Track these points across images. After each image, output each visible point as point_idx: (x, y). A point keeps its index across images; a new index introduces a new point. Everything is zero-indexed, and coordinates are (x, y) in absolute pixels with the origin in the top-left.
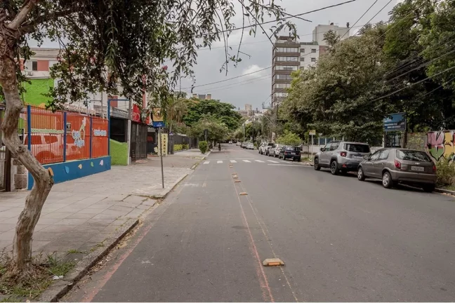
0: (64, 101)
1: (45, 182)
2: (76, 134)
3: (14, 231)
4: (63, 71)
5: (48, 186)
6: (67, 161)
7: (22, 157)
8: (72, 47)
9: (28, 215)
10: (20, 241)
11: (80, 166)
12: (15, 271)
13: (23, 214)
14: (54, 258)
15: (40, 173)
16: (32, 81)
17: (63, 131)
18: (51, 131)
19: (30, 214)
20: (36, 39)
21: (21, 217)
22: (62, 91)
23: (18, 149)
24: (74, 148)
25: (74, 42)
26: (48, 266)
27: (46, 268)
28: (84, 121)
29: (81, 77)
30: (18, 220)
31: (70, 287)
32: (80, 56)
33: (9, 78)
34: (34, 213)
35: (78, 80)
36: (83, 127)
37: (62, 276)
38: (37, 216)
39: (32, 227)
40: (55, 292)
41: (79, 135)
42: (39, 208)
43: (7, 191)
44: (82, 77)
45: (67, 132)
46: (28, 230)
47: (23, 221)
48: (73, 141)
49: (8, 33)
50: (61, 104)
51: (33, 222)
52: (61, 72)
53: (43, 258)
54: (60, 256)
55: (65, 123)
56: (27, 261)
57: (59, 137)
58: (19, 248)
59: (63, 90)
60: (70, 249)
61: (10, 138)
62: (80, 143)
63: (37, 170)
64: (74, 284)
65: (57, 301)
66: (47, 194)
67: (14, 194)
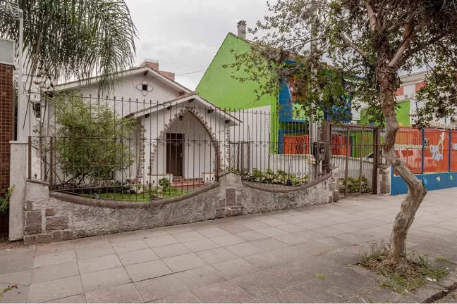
0: (431, 118)
1: (419, 191)
2: (434, 149)
3: (392, 228)
4: (429, 92)
5: (421, 195)
6: (425, 173)
7: (398, 169)
8: (439, 69)
9: (404, 217)
10: (396, 237)
11: (439, 179)
12: (392, 261)
13: (398, 216)
14: (425, 260)
15: (415, 183)
16: (400, 105)
17: (421, 146)
18: (408, 146)
19: (406, 217)
20: (405, 70)
21: (397, 217)
22: (427, 110)
23: (395, 161)
24: (430, 161)
25: (440, 64)
26: (420, 266)
27: (419, 268)
28: (443, 136)
29: (448, 94)
30: (394, 220)
31: (444, 294)
32: (447, 76)
33: (389, 106)
34: (408, 216)
35: (445, 97)
36: (441, 142)
37: (435, 280)
38: (411, 219)
39: (407, 228)
40: (431, 293)
41: (438, 150)
42: (413, 213)
43: (374, 194)
44: (450, 95)
45: (425, 147)
46: (403, 230)
47: (399, 221)
48: (430, 155)
49: (388, 71)
50: (427, 122)
51: (408, 224)
52: (428, 93)
53: (415, 257)
54: (431, 260)
55: (423, 139)
56: (403, 256)
57: (415, 152)
58: (396, 243)
59: (429, 109)
60: (439, 256)
61: (388, 154)
62: (438, 156)
63: (411, 180)
64: (448, 292)
65: (432, 302)
66: (420, 202)
67: (380, 197)
